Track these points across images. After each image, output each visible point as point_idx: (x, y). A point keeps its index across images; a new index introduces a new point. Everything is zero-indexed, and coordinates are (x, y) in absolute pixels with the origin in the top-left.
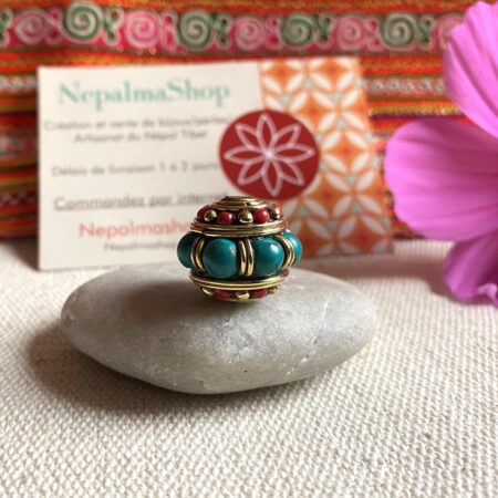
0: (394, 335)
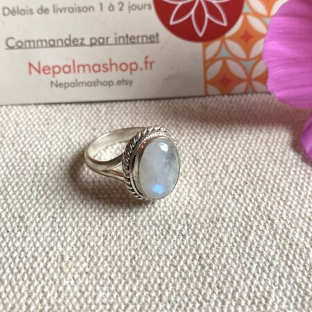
0: (246, 196)
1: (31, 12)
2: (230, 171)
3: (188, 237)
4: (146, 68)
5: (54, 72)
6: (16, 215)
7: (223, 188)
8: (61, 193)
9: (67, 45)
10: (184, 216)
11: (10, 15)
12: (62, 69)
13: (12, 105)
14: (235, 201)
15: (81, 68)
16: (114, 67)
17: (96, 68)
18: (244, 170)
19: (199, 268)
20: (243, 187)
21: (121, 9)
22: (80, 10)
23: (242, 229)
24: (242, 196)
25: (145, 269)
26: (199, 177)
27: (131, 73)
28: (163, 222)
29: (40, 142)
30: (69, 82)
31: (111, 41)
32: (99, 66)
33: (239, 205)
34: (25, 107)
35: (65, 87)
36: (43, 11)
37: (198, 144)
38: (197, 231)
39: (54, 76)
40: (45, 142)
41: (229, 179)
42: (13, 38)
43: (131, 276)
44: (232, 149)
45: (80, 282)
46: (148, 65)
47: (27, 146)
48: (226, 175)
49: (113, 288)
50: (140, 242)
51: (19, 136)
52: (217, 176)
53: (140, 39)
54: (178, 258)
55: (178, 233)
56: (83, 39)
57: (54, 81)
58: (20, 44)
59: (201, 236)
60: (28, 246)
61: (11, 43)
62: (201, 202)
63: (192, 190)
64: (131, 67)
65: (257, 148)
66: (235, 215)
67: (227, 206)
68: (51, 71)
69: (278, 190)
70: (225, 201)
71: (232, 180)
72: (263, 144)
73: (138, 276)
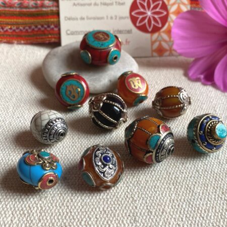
1: (77, 19)
21: (116, 19)
22: (98, 18)
36: (82, 19)
58: (72, 33)
61: (69, 32)
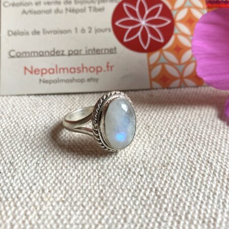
0: (189, 148)
1: (27, 33)
2: (174, 133)
3: (145, 177)
4: (108, 70)
5: (42, 73)
6: (7, 161)
7: (170, 144)
8: (44, 147)
9: (52, 55)
10: (141, 162)
11: (13, 36)
12: (48, 71)
13: (11, 96)
14: (180, 152)
15: (62, 70)
16: (85, 70)
17: (72, 70)
18: (184, 132)
19: (156, 198)
20: (185, 142)
21: (90, 32)
22: (62, 32)
23: (188, 170)
24: (186, 148)
25: (111, 199)
26: (151, 137)
27: (97, 74)
28: (124, 167)
29: (29, 116)
30: (53, 79)
31: (83, 52)
32: (74, 69)
33: (184, 155)
34: (20, 97)
35: (50, 83)
36: (36, 33)
37: (148, 117)
38: (152, 172)
39: (42, 76)
40: (34, 117)
41: (174, 138)
42: (14, 51)
43: (99, 204)
44: (174, 119)
45: (57, 208)
46: (110, 68)
47: (20, 119)
48: (171, 135)
49: (85, 213)
50: (106, 180)
51: (14, 113)
52: (164, 136)
53: (103, 51)
54: (138, 191)
55: (137, 174)
56: (63, 51)
57: (42, 79)
58: (18, 54)
59: (156, 176)
60: (16, 183)
61: (13, 54)
62: (154, 153)
63: (146, 145)
64: (98, 70)
65: (192, 118)
66: (182, 161)
67: (174, 155)
68: (40, 72)
69: (213, 144)
70: (173, 152)
71: (176, 138)
72: (197, 116)
73: (105, 204)
